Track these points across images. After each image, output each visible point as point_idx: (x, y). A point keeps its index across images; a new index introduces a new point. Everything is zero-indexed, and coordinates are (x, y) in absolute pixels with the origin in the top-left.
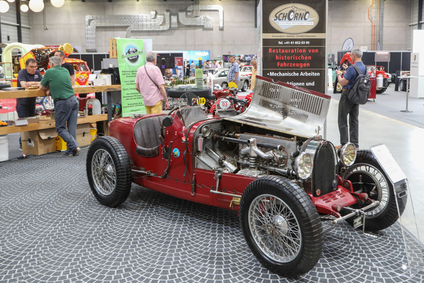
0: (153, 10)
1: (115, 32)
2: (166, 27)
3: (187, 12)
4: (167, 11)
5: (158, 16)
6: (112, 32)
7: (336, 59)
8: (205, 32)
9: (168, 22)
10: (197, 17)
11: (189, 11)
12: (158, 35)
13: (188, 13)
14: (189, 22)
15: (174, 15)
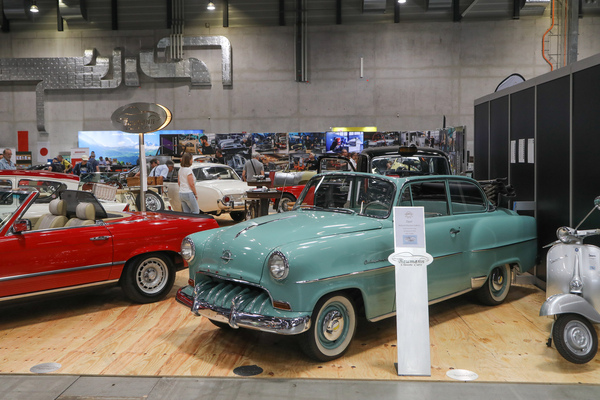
0: (89, 49)
1: (16, 93)
2: (115, 82)
3: (156, 50)
4: (117, 49)
5: (99, 60)
6: (11, 93)
7: (470, 145)
8: (194, 91)
9: (118, 73)
10: (177, 60)
11: (162, 50)
12: (100, 98)
13: (161, 54)
14: (161, 72)
15: (132, 57)
